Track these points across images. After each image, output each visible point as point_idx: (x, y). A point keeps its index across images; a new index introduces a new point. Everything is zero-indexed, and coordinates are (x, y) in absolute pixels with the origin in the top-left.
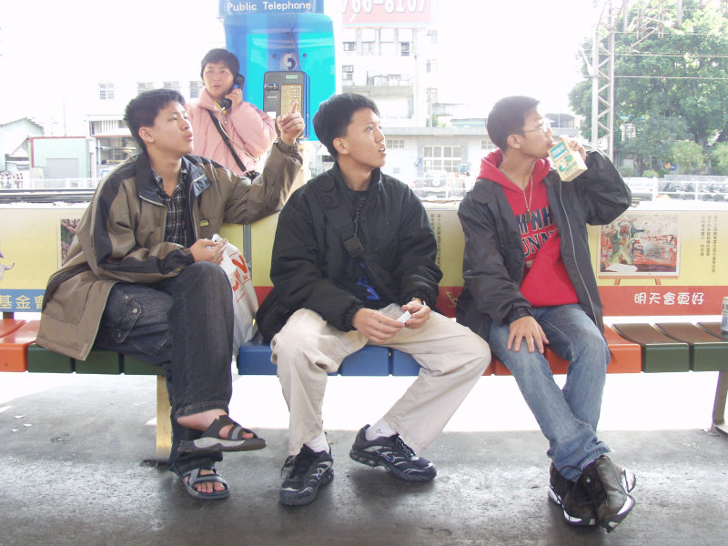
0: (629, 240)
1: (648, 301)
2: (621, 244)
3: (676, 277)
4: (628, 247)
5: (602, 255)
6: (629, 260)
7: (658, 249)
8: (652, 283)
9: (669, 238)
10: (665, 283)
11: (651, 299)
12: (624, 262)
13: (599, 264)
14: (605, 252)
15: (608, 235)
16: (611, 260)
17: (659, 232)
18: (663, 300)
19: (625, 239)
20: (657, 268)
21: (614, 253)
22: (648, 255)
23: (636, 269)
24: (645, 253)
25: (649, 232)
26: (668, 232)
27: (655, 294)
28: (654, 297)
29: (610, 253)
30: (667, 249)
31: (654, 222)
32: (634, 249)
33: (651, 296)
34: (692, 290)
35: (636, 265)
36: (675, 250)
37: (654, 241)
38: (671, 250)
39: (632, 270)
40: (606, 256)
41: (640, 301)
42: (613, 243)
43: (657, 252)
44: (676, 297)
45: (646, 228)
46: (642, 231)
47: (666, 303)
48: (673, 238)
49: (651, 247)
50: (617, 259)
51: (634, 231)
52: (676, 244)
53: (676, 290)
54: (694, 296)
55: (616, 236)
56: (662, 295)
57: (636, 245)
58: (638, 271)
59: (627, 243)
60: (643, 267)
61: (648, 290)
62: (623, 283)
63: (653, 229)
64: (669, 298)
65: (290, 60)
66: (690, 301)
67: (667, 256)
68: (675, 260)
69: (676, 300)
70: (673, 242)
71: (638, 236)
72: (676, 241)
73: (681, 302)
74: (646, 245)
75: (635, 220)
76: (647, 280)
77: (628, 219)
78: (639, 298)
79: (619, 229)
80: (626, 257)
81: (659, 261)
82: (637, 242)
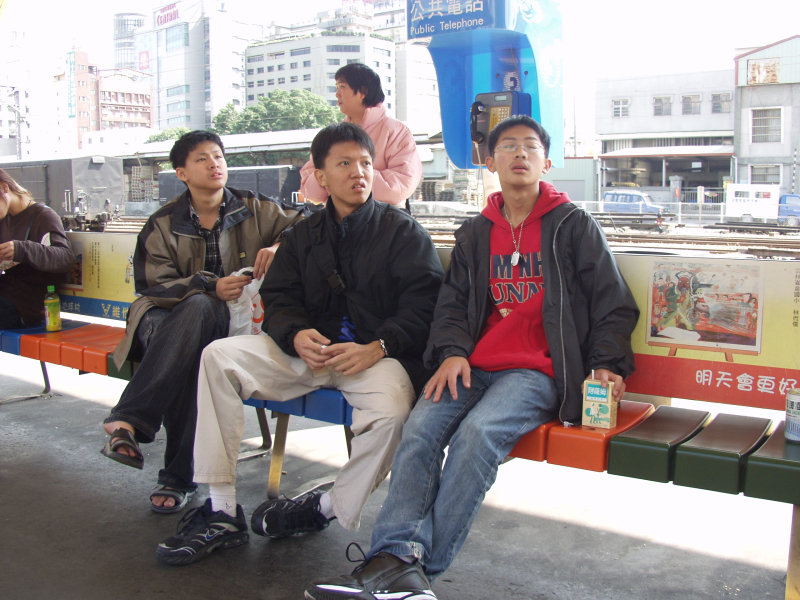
0: (690, 297)
1: (714, 381)
2: (678, 301)
3: (756, 354)
4: (689, 306)
5: (653, 315)
6: (689, 324)
7: (730, 312)
8: (720, 358)
9: (747, 298)
10: (738, 359)
11: (720, 380)
12: (682, 326)
13: (650, 326)
14: (657, 311)
15: (662, 288)
16: (665, 323)
17: (732, 288)
18: (735, 383)
19: (684, 296)
20: (727, 338)
21: (670, 312)
22: (714, 319)
23: (699, 336)
24: (712, 317)
25: (717, 287)
26: (745, 288)
27: (724, 374)
28: (723, 378)
29: (664, 313)
30: (743, 313)
31: (724, 275)
32: (696, 310)
33: (720, 376)
34: (778, 374)
35: (699, 332)
36: (754, 315)
37: (724, 301)
38: (748, 314)
39: (693, 338)
40: (659, 316)
41: (703, 381)
42: (668, 300)
43: (728, 316)
44: (755, 381)
45: (714, 282)
46: (708, 286)
47: (740, 387)
48: (753, 298)
49: (720, 308)
50: (673, 321)
51: (697, 286)
52: (756, 307)
53: (756, 371)
54: (782, 383)
55: (672, 290)
56: (734, 376)
57: (699, 305)
58: (699, 340)
59: (687, 301)
60: (707, 335)
61: (715, 367)
62: (681, 354)
63: (723, 283)
64: (744, 382)
65: (512, 79)
66: (776, 389)
67: (742, 322)
68: (755, 329)
69: (755, 385)
70: (752, 304)
71: (702, 293)
72: (756, 303)
73: (762, 389)
74: (713, 305)
75: (698, 270)
76: (714, 353)
77: (689, 269)
78: (702, 377)
79: (676, 281)
80: (685, 320)
81: (731, 329)
82: (700, 300)
